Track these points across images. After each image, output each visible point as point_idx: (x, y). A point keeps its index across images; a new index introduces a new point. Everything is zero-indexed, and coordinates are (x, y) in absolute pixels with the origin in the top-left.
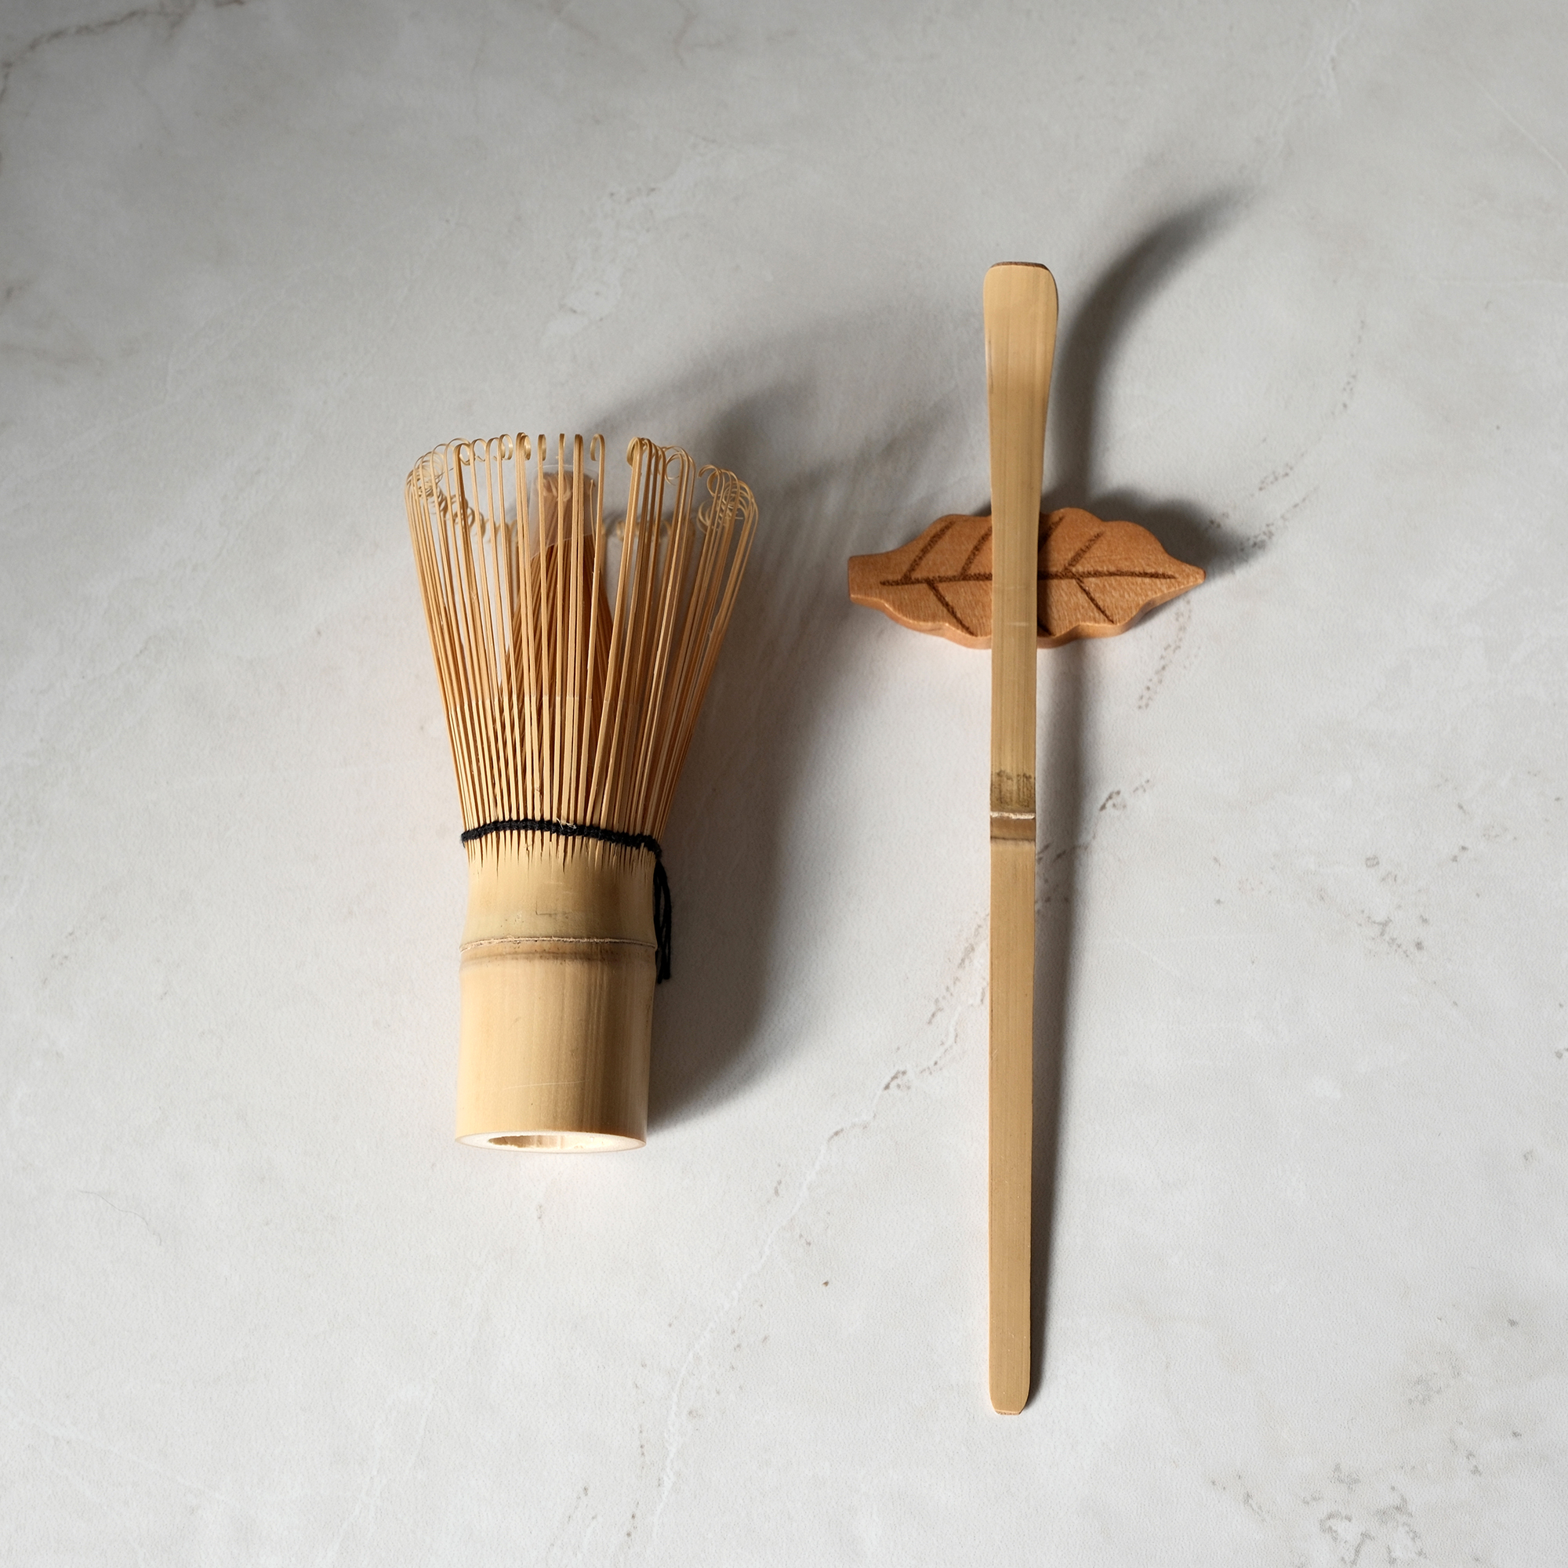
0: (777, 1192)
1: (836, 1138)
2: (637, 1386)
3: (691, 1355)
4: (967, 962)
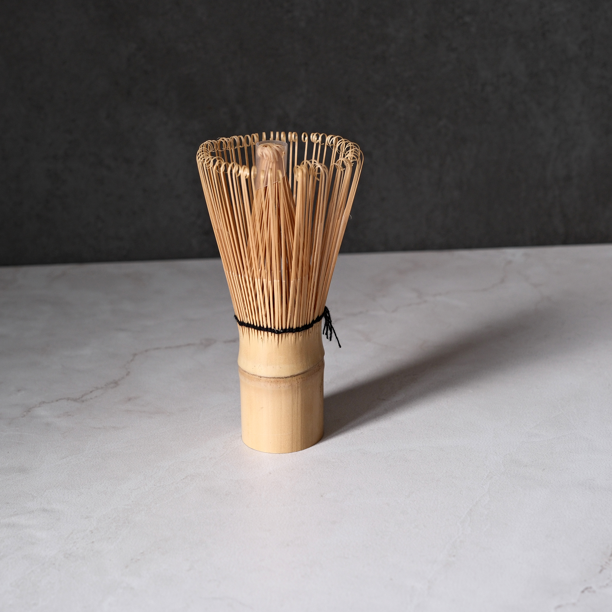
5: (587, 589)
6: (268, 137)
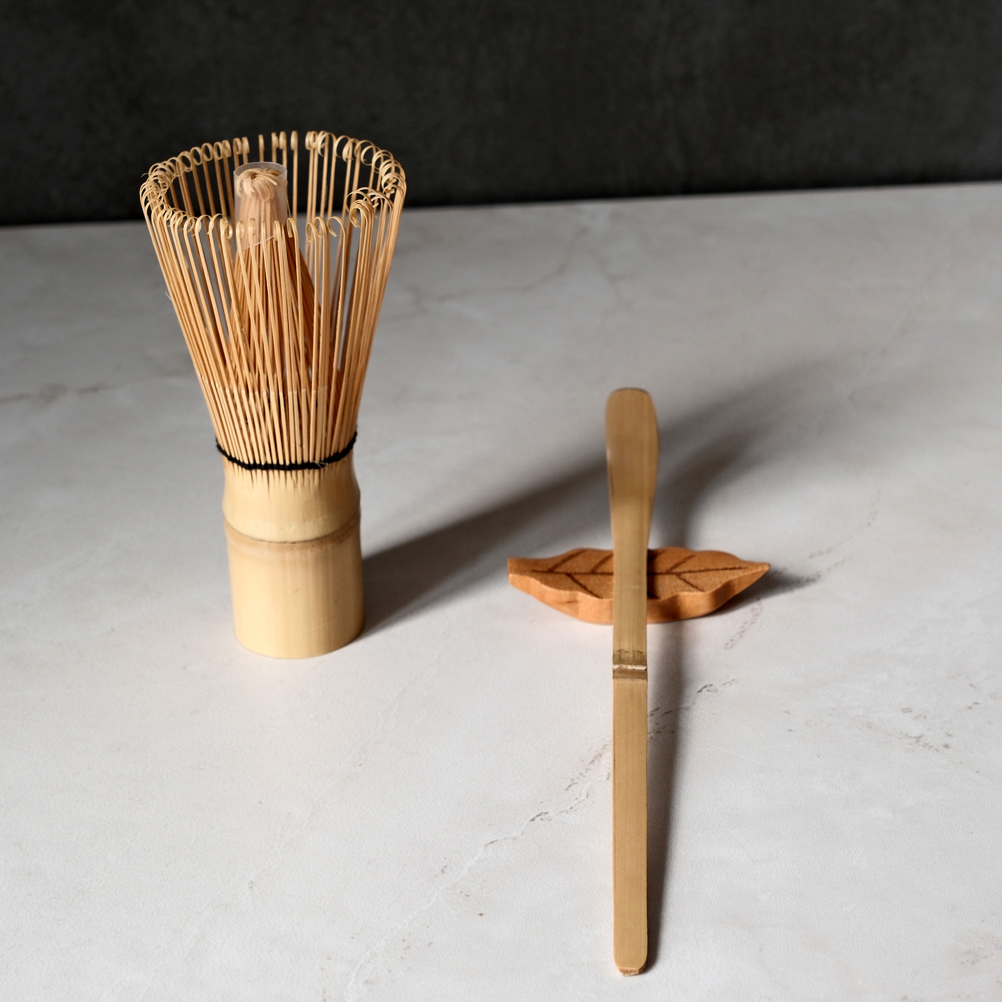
0: (443, 871)
1: (491, 845)
2: (322, 969)
3: (368, 953)
4: (596, 762)
5: (539, 815)
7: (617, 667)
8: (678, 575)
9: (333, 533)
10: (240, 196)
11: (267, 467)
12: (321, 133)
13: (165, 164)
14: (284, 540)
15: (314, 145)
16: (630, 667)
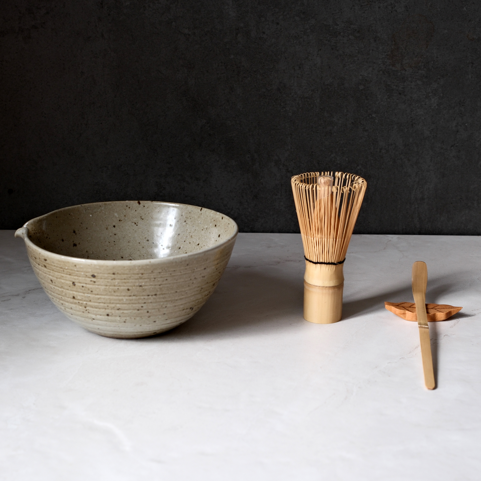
5: (402, 358)
6: (324, 174)
7: (420, 326)
8: (435, 309)
9: (338, 286)
10: (320, 183)
11: (321, 263)
12: (340, 172)
13: (299, 176)
14: (323, 286)
15: (338, 176)
16: (423, 326)
